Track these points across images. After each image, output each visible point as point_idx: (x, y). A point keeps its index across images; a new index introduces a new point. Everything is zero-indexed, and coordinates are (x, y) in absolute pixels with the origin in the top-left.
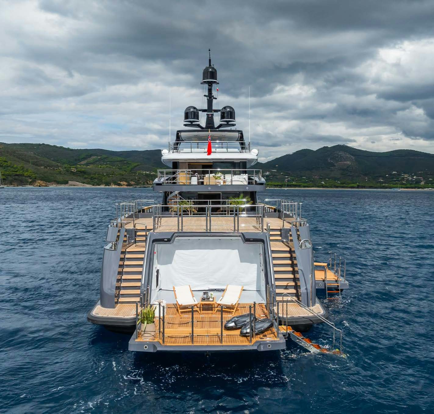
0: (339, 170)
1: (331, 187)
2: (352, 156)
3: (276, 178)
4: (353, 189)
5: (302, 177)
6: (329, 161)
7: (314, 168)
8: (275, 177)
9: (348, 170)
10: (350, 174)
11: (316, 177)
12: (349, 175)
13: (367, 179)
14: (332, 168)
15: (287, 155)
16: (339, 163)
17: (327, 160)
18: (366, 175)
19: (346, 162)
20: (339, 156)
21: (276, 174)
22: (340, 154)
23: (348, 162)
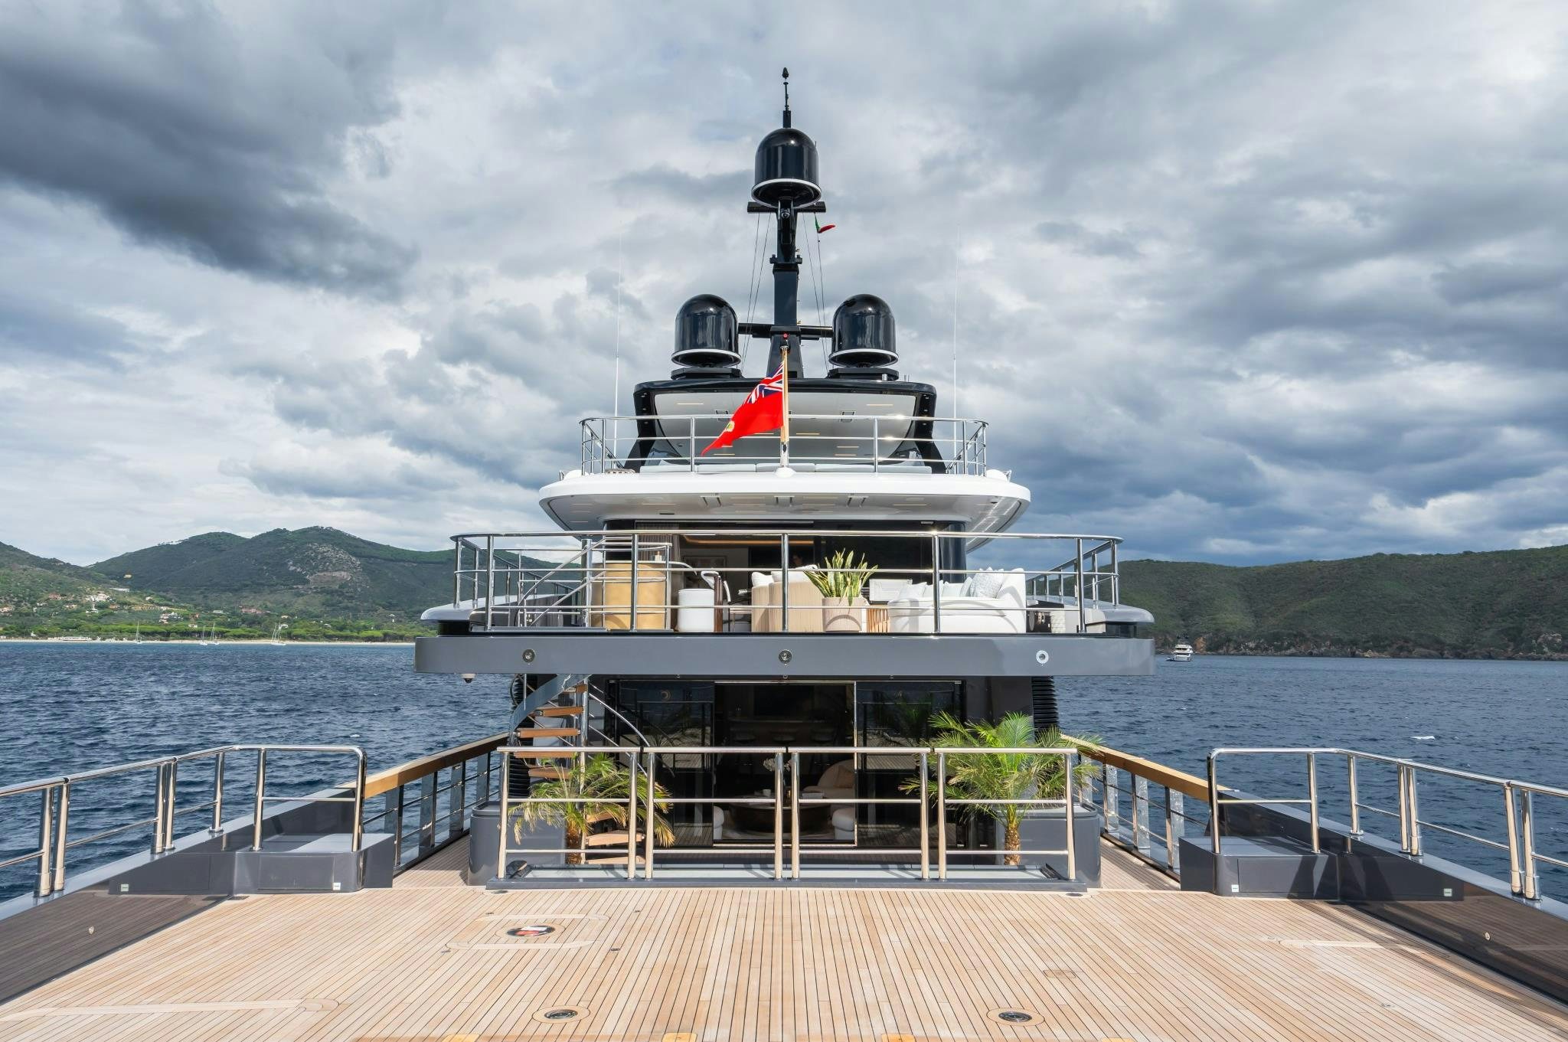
0: (317, 593)
1: (315, 638)
2: (354, 559)
3: (129, 610)
4: (373, 644)
5: (212, 610)
6: (292, 568)
7: (247, 586)
8: (126, 607)
9: (343, 594)
10: (350, 605)
11: (253, 610)
12: (346, 608)
13: (392, 618)
14: (300, 587)
15: (160, 547)
16: (319, 574)
17: (286, 564)
18: (390, 606)
19: (337, 574)
20: (319, 557)
21: (128, 599)
22: (321, 550)
23: (343, 573)
